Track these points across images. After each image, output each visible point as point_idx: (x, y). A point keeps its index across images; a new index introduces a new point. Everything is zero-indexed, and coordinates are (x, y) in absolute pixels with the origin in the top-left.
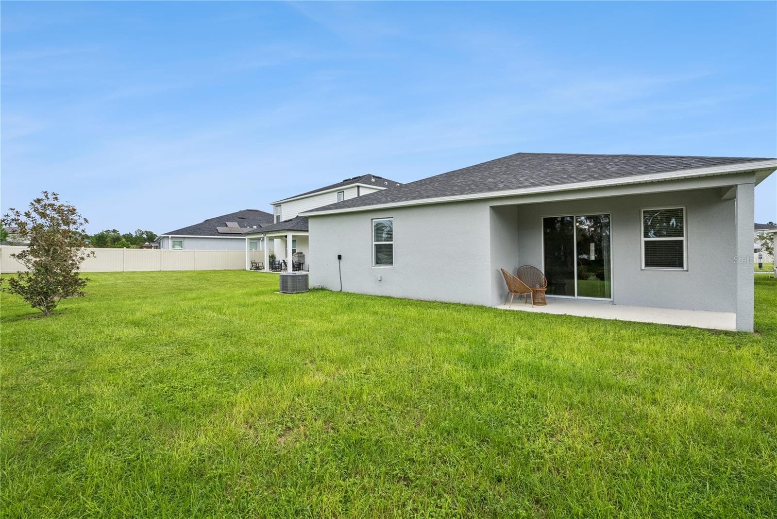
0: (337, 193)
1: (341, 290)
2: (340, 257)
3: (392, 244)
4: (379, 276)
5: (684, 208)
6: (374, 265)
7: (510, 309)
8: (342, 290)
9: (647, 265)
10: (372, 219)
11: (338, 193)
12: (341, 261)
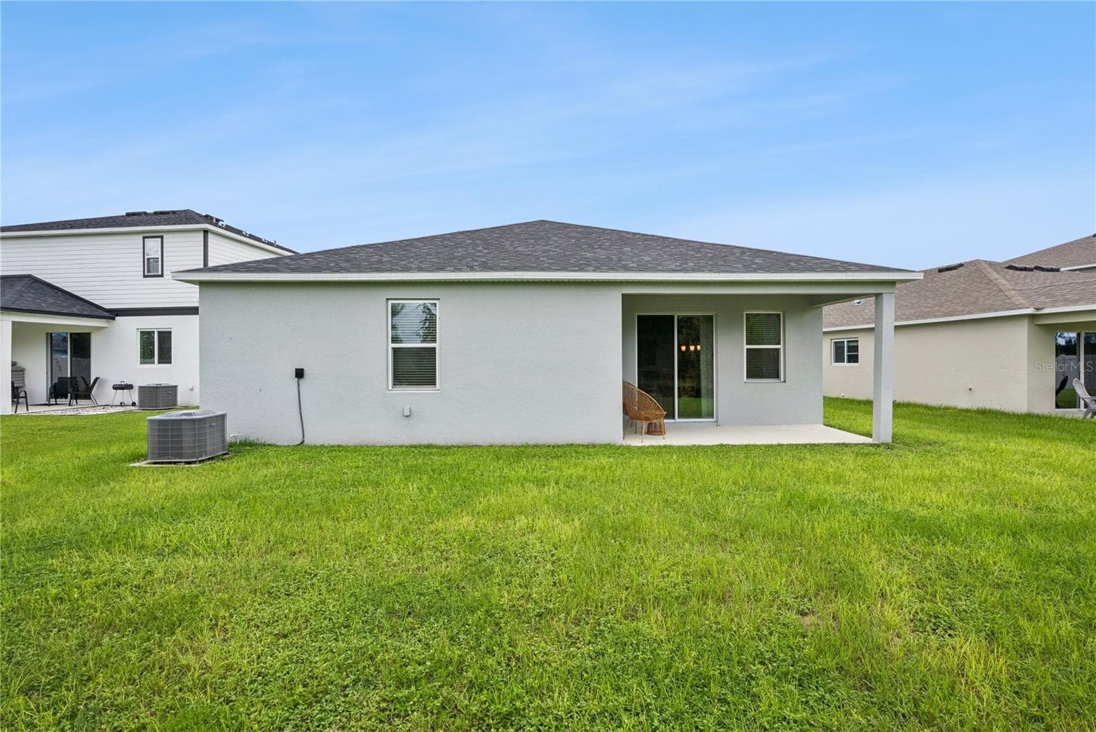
0: (141, 237)
1: (303, 442)
2: (300, 374)
3: (435, 348)
4: (407, 407)
5: (781, 313)
6: (390, 388)
7: (643, 444)
8: (306, 442)
9: (749, 376)
10: (388, 299)
11: (144, 238)
12: (302, 381)
